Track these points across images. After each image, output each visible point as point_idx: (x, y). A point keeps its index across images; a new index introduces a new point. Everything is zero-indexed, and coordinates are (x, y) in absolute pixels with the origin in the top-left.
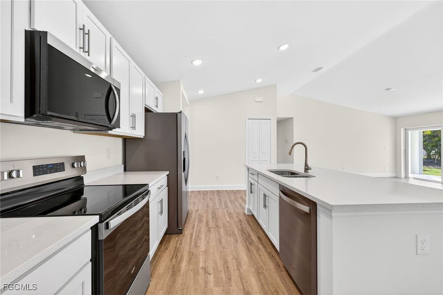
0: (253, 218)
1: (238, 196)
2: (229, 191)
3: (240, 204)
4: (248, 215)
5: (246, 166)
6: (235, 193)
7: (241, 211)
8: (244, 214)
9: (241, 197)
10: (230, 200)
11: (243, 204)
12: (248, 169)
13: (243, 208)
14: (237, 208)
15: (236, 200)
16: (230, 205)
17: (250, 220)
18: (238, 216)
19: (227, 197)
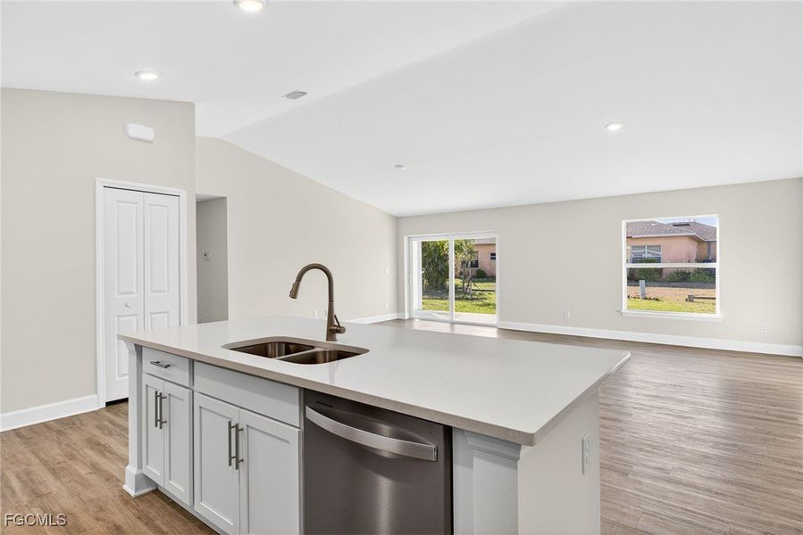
0: (159, 503)
1: (75, 437)
2: (31, 428)
3: (95, 468)
4: (137, 497)
5: (127, 340)
6: (59, 432)
7: (103, 490)
8: (125, 497)
9: (89, 441)
10: (45, 463)
11: (106, 464)
12: (139, 349)
13: (114, 480)
14: (88, 486)
15: (72, 457)
16: (51, 484)
17: (153, 513)
18: (102, 515)
19: (30, 456)
